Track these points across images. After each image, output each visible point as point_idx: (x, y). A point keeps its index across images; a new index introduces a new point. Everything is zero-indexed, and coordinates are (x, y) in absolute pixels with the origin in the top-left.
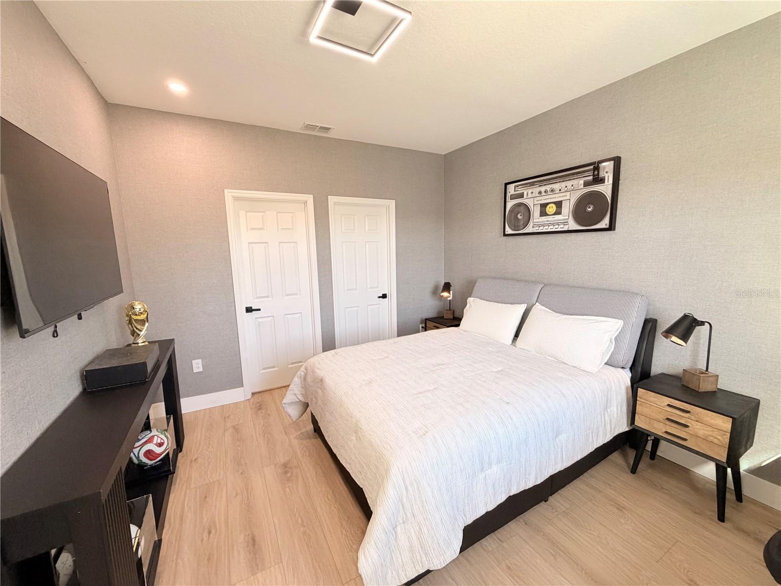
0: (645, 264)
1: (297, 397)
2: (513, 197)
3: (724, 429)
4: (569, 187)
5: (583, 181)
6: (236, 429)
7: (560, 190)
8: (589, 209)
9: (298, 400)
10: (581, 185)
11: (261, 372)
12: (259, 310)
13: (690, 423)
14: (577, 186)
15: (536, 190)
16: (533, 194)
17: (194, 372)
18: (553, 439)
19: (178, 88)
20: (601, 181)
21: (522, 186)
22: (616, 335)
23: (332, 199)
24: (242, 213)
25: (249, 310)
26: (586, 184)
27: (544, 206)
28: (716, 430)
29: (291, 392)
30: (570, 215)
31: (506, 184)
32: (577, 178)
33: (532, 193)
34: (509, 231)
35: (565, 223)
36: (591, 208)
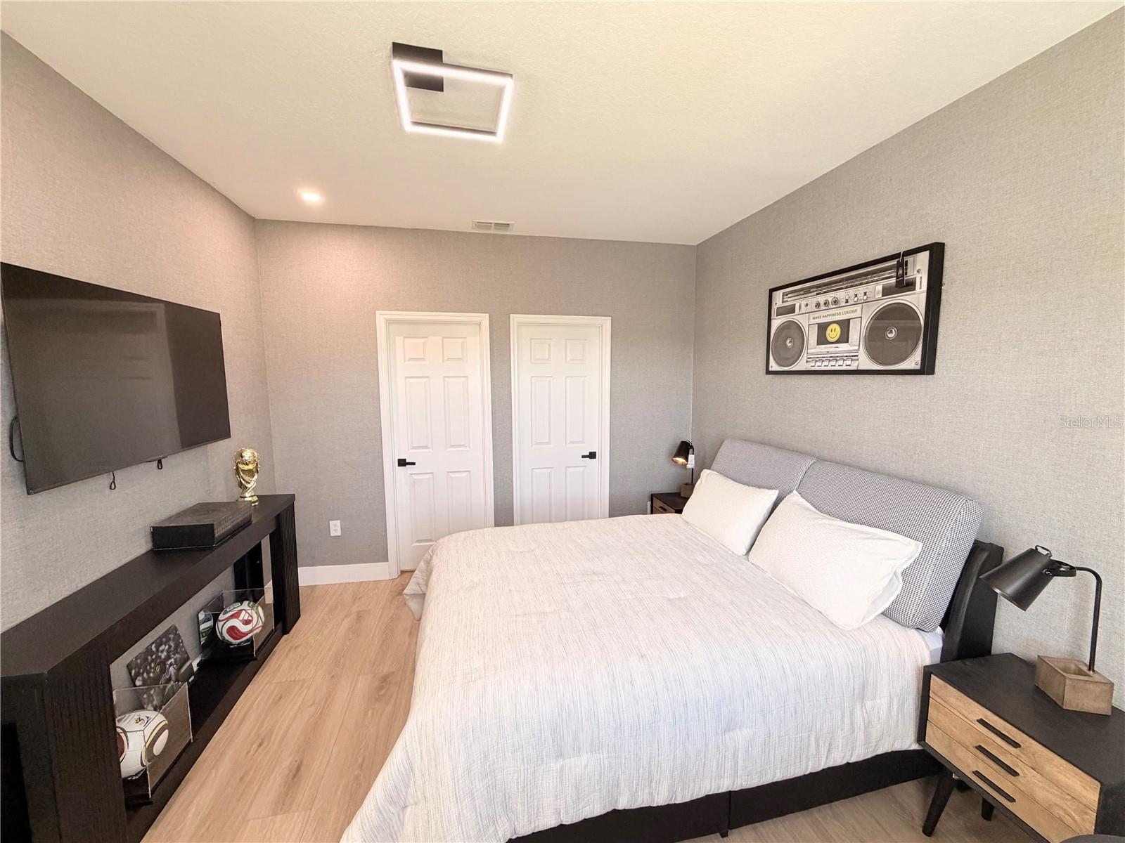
0: (985, 440)
1: (420, 588)
2: (781, 312)
3: (1084, 801)
4: (861, 296)
5: (881, 286)
6: (359, 617)
7: (847, 301)
8: (890, 336)
9: (421, 593)
10: (878, 293)
11: (415, 544)
12: (414, 464)
13: (1022, 770)
14: (872, 295)
15: (813, 300)
16: (808, 307)
17: (332, 535)
18: (717, 733)
19: (311, 197)
20: (910, 286)
21: (796, 294)
22: (905, 567)
23: (515, 319)
24: (399, 339)
25: (402, 463)
26: (887, 292)
27: (822, 328)
28: (1069, 797)
29: (415, 580)
30: (861, 345)
31: (772, 291)
32: (872, 282)
33: (807, 305)
34: (774, 366)
35: (854, 357)
36: (894, 334)
